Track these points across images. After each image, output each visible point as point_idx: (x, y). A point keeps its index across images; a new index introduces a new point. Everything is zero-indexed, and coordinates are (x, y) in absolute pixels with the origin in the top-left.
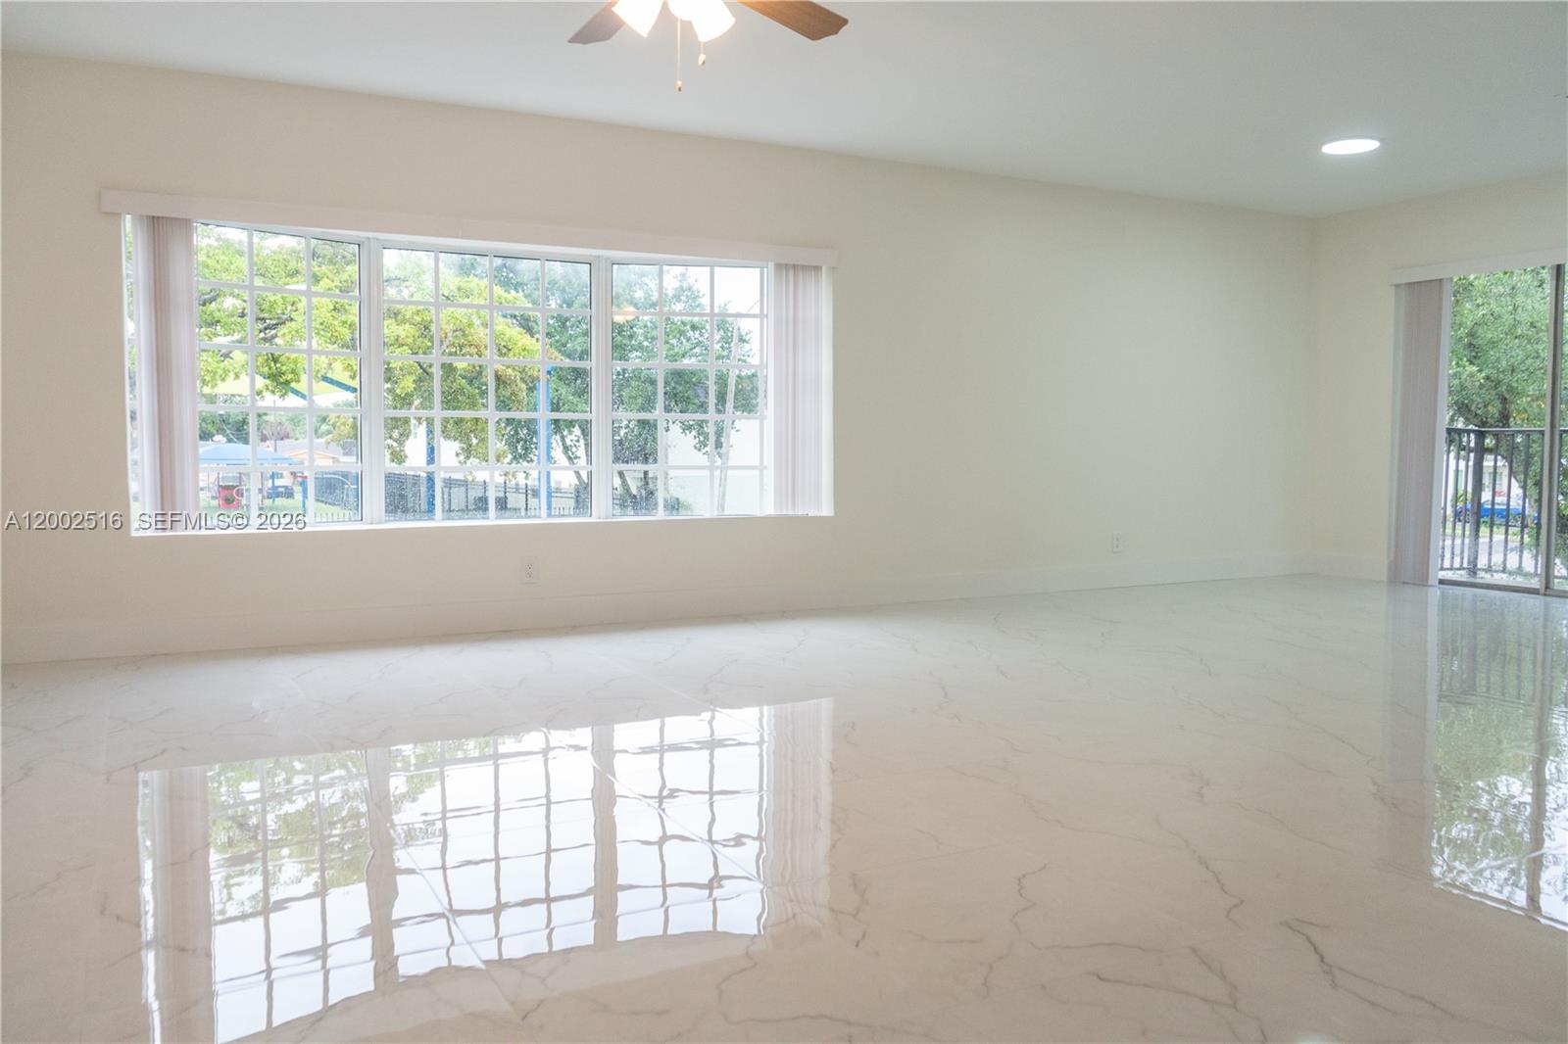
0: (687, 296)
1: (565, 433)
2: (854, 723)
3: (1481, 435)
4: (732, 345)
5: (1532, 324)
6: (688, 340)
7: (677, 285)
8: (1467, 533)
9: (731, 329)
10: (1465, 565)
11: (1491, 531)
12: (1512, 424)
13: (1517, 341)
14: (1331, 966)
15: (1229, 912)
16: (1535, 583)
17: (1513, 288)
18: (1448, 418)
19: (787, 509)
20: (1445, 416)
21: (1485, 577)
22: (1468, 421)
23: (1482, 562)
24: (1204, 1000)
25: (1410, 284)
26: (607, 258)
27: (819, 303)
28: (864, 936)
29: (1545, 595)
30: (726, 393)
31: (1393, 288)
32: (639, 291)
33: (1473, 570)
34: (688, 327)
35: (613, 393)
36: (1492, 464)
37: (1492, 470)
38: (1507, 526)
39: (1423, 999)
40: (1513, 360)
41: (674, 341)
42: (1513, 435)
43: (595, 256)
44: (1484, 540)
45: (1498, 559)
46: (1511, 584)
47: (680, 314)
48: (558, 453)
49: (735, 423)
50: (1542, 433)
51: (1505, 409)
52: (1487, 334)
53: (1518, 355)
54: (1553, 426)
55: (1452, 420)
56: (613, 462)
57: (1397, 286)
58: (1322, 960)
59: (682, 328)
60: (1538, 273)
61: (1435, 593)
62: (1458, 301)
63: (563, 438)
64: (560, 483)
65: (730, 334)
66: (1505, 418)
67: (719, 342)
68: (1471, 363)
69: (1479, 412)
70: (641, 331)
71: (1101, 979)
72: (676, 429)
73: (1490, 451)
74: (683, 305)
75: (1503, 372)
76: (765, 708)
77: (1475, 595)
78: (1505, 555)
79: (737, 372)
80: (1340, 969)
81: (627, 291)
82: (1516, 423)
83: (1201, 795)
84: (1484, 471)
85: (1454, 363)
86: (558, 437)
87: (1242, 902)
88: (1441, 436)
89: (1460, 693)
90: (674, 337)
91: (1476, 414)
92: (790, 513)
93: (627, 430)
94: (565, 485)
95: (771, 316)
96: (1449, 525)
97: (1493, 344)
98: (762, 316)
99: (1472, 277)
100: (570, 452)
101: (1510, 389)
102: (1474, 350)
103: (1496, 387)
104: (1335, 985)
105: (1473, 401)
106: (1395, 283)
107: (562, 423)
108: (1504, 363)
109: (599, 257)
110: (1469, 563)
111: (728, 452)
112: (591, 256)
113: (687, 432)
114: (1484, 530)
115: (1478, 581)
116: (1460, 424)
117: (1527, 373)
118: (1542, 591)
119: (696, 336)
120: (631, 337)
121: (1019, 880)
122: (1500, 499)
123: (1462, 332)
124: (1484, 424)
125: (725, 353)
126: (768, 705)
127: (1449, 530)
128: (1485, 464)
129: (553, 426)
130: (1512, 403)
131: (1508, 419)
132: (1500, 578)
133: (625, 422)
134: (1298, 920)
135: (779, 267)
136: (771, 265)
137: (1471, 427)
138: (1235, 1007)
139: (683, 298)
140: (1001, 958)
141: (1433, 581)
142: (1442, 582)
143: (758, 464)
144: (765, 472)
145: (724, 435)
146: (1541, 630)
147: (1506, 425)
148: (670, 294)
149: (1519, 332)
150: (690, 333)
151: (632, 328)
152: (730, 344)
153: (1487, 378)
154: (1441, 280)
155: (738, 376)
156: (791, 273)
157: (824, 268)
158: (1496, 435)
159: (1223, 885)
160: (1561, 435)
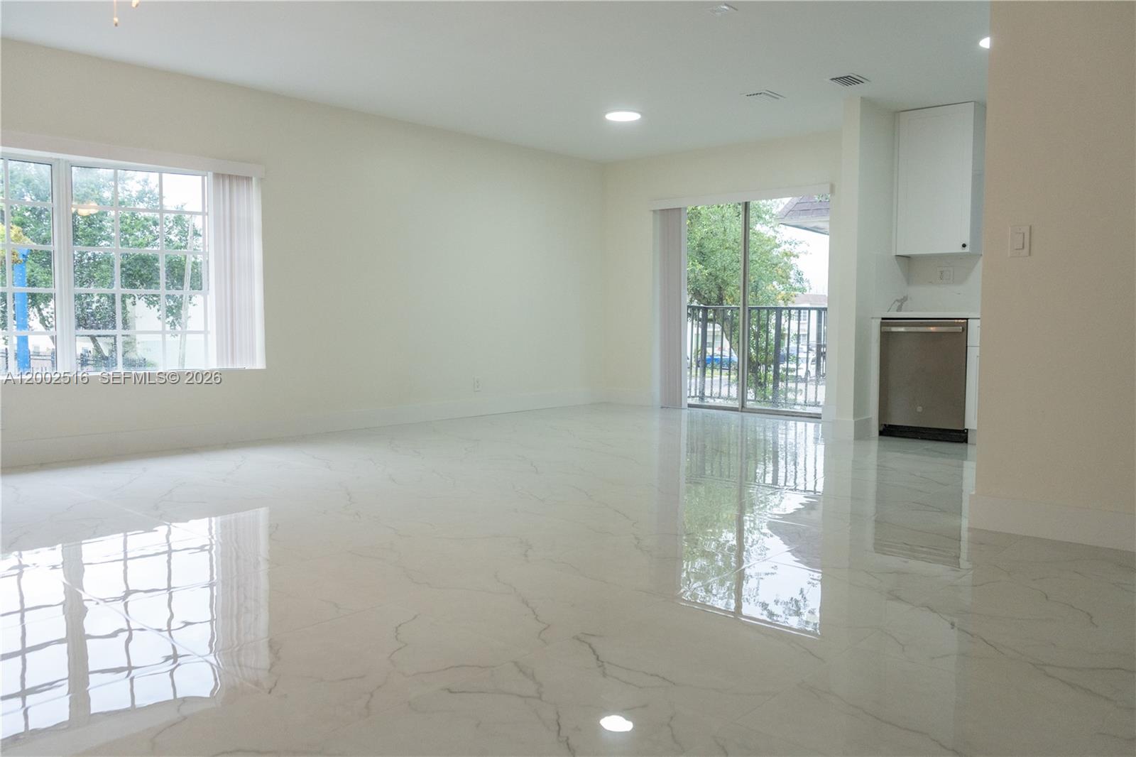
0: (149, 198)
1: (41, 306)
2: (278, 525)
3: (705, 310)
4: (188, 238)
5: (735, 240)
6: (151, 232)
7: (140, 188)
8: (698, 374)
9: (187, 225)
10: (698, 394)
11: (712, 372)
12: (725, 304)
13: (726, 251)
14: (602, 662)
15: (540, 633)
16: (737, 404)
17: (723, 217)
18: (688, 301)
19: (227, 365)
20: (687, 298)
21: (711, 402)
22: (700, 301)
23: (707, 393)
24: (520, 696)
25: (662, 210)
26: (67, 162)
27: (250, 205)
28: (275, 685)
29: (742, 411)
30: (184, 276)
31: (652, 213)
32: (107, 192)
33: (702, 397)
34: (151, 223)
35: (75, 272)
36: (712, 330)
37: (712, 334)
38: (721, 369)
39: (657, 676)
40: (724, 263)
41: (138, 234)
42: (724, 310)
43: (56, 159)
44: (708, 380)
45: (716, 390)
46: (722, 405)
47: (143, 210)
48: (35, 322)
49: (192, 299)
50: (738, 308)
51: (721, 294)
52: (709, 245)
53: (727, 260)
54: (744, 305)
55: (691, 301)
56: (76, 329)
57: (654, 211)
58: (598, 659)
59: (145, 223)
60: (737, 208)
61: (686, 412)
62: (692, 223)
63: (40, 310)
64: (38, 348)
65: (186, 230)
66: (720, 299)
67: (177, 235)
68: (700, 263)
69: (706, 296)
70: (109, 224)
71: (451, 692)
72: (141, 303)
73: (711, 320)
74: (146, 205)
75: (719, 270)
76: (213, 519)
77: (703, 414)
78: (720, 388)
79: (193, 259)
80: (609, 663)
81: (96, 192)
82: (728, 302)
83: (526, 556)
84: (708, 334)
85: (691, 263)
86: (36, 310)
87: (549, 626)
88: (685, 311)
89: (697, 477)
90: (139, 230)
91: (704, 297)
92: (230, 367)
93: (98, 304)
94: (43, 350)
95: (211, 214)
96: (694, 369)
97: (712, 252)
98: (203, 214)
99: (699, 208)
100: (46, 322)
101: (724, 281)
102: (703, 255)
103: (715, 280)
104: (604, 675)
105: (702, 288)
106: (653, 209)
107: (38, 297)
108: (719, 264)
109: (59, 159)
110: (700, 392)
111: (186, 321)
112: (51, 158)
113: (152, 306)
114: (708, 372)
115: (706, 404)
116: (695, 304)
117: (732, 271)
118: (740, 409)
119: (157, 230)
120: (100, 229)
121: (397, 628)
122: (717, 352)
123: (695, 243)
124: (709, 303)
125: (183, 244)
126: (216, 516)
127: (694, 373)
128: (708, 330)
129: (30, 301)
130: (724, 290)
131: (722, 301)
132: (719, 402)
133: (96, 298)
134: (582, 633)
135: (219, 176)
136: (210, 174)
137: (702, 305)
138: (540, 698)
139: (146, 199)
140: (379, 687)
141: (685, 405)
142: (690, 406)
143: (203, 329)
144: (209, 336)
145: (183, 308)
146: (739, 433)
147: (722, 304)
148: (134, 196)
149: (728, 245)
150: (153, 228)
151: (101, 221)
152: (186, 237)
153: (710, 274)
154: (680, 208)
155: (194, 262)
156: (227, 182)
157: (254, 179)
158: (715, 310)
159: (537, 616)
160: (749, 310)
